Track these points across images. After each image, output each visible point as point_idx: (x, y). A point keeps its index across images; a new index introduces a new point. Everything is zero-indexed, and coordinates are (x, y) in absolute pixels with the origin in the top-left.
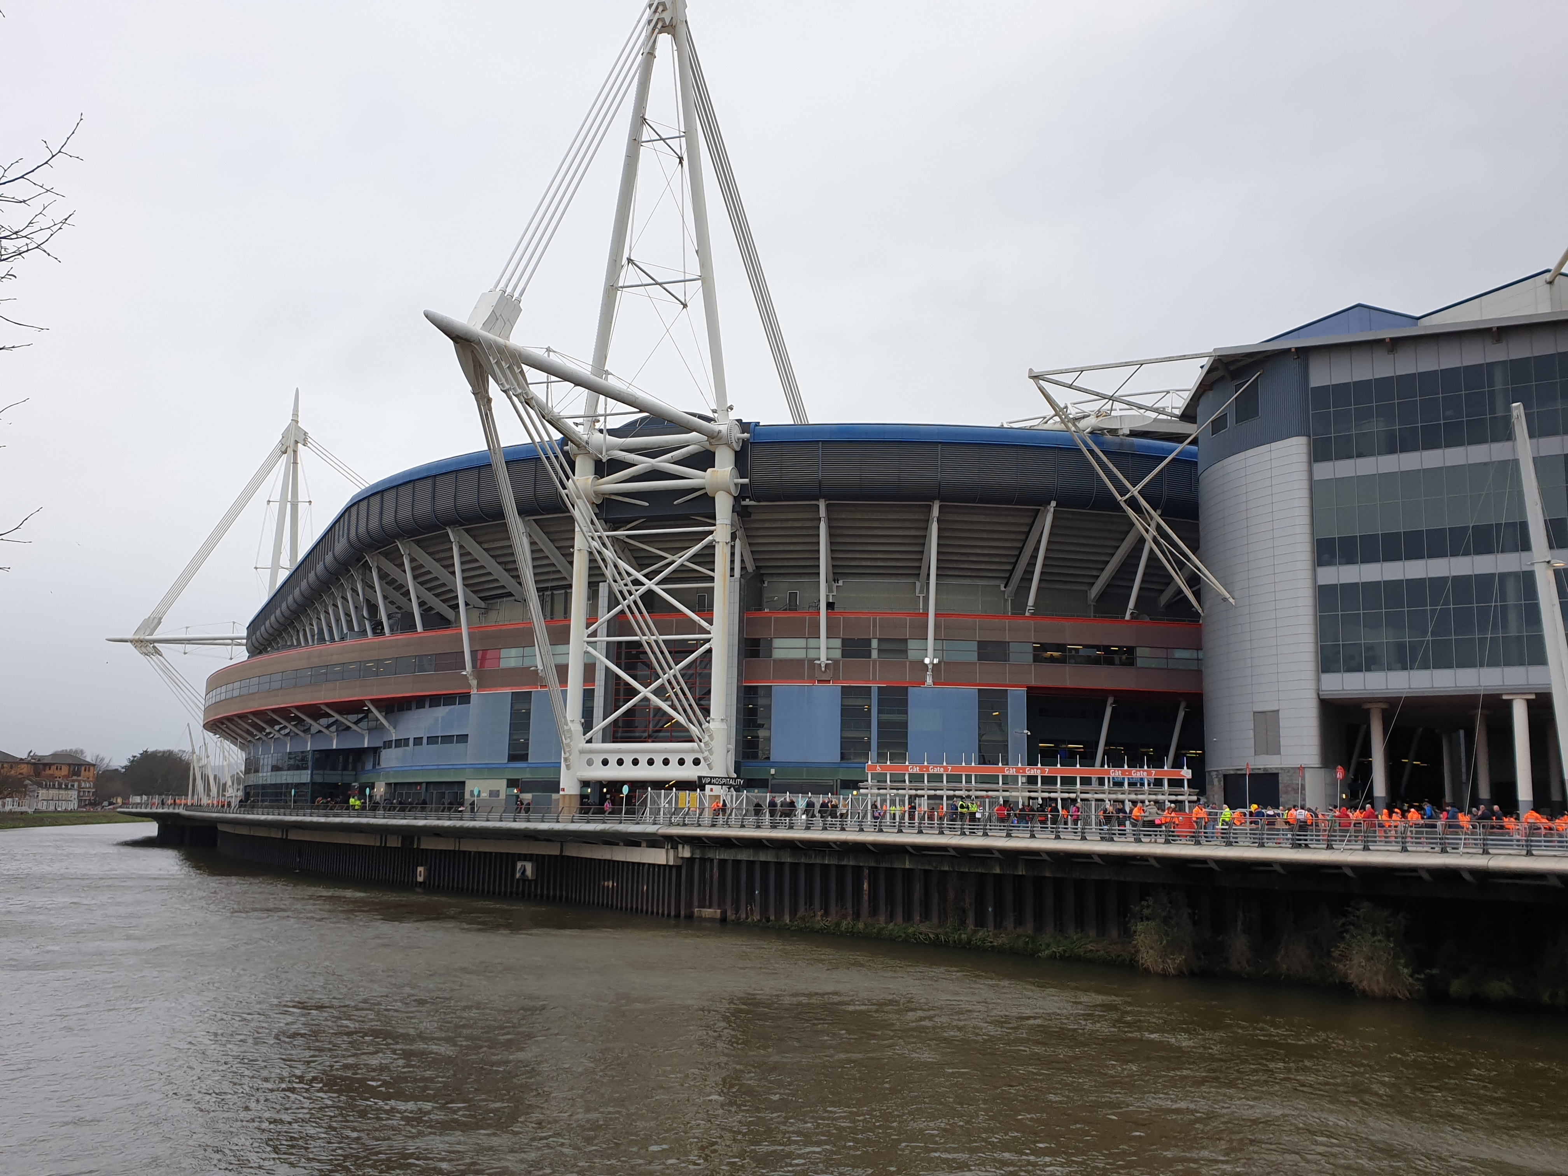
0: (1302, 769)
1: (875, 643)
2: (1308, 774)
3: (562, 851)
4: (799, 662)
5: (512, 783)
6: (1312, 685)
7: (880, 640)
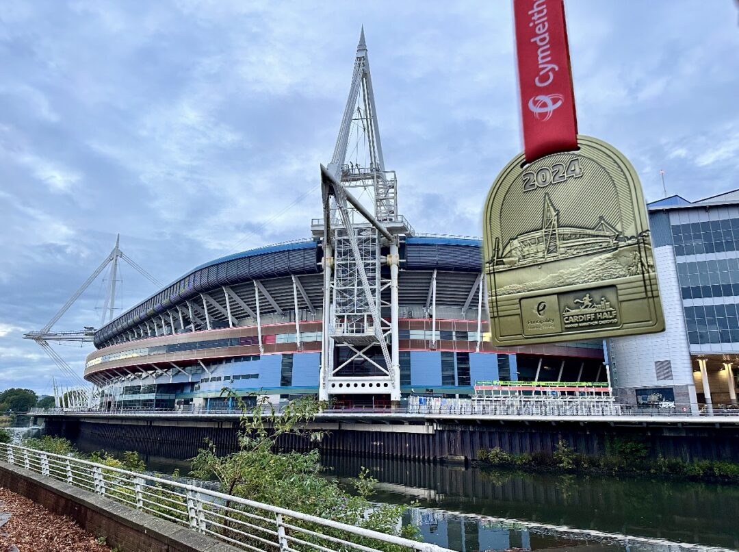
0: (687, 386)
1: (454, 333)
2: (689, 387)
3: (339, 428)
4: (422, 341)
5: (283, 396)
6: (685, 349)
7: (457, 332)
